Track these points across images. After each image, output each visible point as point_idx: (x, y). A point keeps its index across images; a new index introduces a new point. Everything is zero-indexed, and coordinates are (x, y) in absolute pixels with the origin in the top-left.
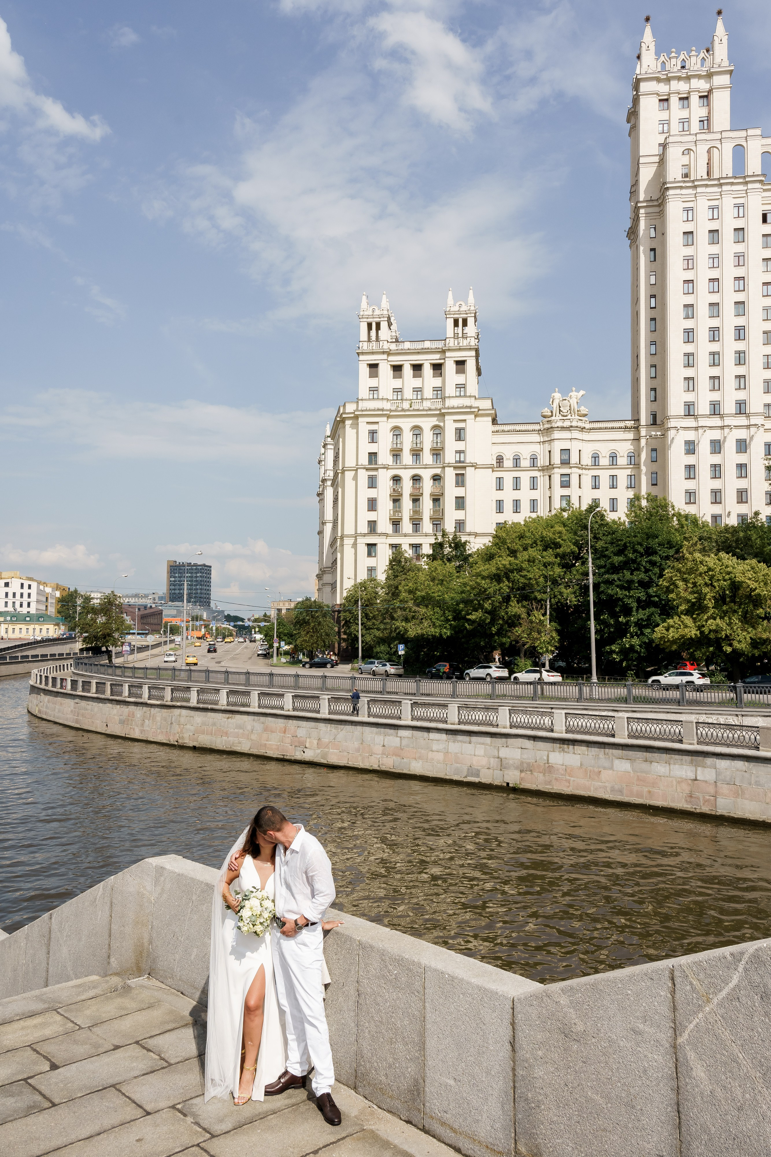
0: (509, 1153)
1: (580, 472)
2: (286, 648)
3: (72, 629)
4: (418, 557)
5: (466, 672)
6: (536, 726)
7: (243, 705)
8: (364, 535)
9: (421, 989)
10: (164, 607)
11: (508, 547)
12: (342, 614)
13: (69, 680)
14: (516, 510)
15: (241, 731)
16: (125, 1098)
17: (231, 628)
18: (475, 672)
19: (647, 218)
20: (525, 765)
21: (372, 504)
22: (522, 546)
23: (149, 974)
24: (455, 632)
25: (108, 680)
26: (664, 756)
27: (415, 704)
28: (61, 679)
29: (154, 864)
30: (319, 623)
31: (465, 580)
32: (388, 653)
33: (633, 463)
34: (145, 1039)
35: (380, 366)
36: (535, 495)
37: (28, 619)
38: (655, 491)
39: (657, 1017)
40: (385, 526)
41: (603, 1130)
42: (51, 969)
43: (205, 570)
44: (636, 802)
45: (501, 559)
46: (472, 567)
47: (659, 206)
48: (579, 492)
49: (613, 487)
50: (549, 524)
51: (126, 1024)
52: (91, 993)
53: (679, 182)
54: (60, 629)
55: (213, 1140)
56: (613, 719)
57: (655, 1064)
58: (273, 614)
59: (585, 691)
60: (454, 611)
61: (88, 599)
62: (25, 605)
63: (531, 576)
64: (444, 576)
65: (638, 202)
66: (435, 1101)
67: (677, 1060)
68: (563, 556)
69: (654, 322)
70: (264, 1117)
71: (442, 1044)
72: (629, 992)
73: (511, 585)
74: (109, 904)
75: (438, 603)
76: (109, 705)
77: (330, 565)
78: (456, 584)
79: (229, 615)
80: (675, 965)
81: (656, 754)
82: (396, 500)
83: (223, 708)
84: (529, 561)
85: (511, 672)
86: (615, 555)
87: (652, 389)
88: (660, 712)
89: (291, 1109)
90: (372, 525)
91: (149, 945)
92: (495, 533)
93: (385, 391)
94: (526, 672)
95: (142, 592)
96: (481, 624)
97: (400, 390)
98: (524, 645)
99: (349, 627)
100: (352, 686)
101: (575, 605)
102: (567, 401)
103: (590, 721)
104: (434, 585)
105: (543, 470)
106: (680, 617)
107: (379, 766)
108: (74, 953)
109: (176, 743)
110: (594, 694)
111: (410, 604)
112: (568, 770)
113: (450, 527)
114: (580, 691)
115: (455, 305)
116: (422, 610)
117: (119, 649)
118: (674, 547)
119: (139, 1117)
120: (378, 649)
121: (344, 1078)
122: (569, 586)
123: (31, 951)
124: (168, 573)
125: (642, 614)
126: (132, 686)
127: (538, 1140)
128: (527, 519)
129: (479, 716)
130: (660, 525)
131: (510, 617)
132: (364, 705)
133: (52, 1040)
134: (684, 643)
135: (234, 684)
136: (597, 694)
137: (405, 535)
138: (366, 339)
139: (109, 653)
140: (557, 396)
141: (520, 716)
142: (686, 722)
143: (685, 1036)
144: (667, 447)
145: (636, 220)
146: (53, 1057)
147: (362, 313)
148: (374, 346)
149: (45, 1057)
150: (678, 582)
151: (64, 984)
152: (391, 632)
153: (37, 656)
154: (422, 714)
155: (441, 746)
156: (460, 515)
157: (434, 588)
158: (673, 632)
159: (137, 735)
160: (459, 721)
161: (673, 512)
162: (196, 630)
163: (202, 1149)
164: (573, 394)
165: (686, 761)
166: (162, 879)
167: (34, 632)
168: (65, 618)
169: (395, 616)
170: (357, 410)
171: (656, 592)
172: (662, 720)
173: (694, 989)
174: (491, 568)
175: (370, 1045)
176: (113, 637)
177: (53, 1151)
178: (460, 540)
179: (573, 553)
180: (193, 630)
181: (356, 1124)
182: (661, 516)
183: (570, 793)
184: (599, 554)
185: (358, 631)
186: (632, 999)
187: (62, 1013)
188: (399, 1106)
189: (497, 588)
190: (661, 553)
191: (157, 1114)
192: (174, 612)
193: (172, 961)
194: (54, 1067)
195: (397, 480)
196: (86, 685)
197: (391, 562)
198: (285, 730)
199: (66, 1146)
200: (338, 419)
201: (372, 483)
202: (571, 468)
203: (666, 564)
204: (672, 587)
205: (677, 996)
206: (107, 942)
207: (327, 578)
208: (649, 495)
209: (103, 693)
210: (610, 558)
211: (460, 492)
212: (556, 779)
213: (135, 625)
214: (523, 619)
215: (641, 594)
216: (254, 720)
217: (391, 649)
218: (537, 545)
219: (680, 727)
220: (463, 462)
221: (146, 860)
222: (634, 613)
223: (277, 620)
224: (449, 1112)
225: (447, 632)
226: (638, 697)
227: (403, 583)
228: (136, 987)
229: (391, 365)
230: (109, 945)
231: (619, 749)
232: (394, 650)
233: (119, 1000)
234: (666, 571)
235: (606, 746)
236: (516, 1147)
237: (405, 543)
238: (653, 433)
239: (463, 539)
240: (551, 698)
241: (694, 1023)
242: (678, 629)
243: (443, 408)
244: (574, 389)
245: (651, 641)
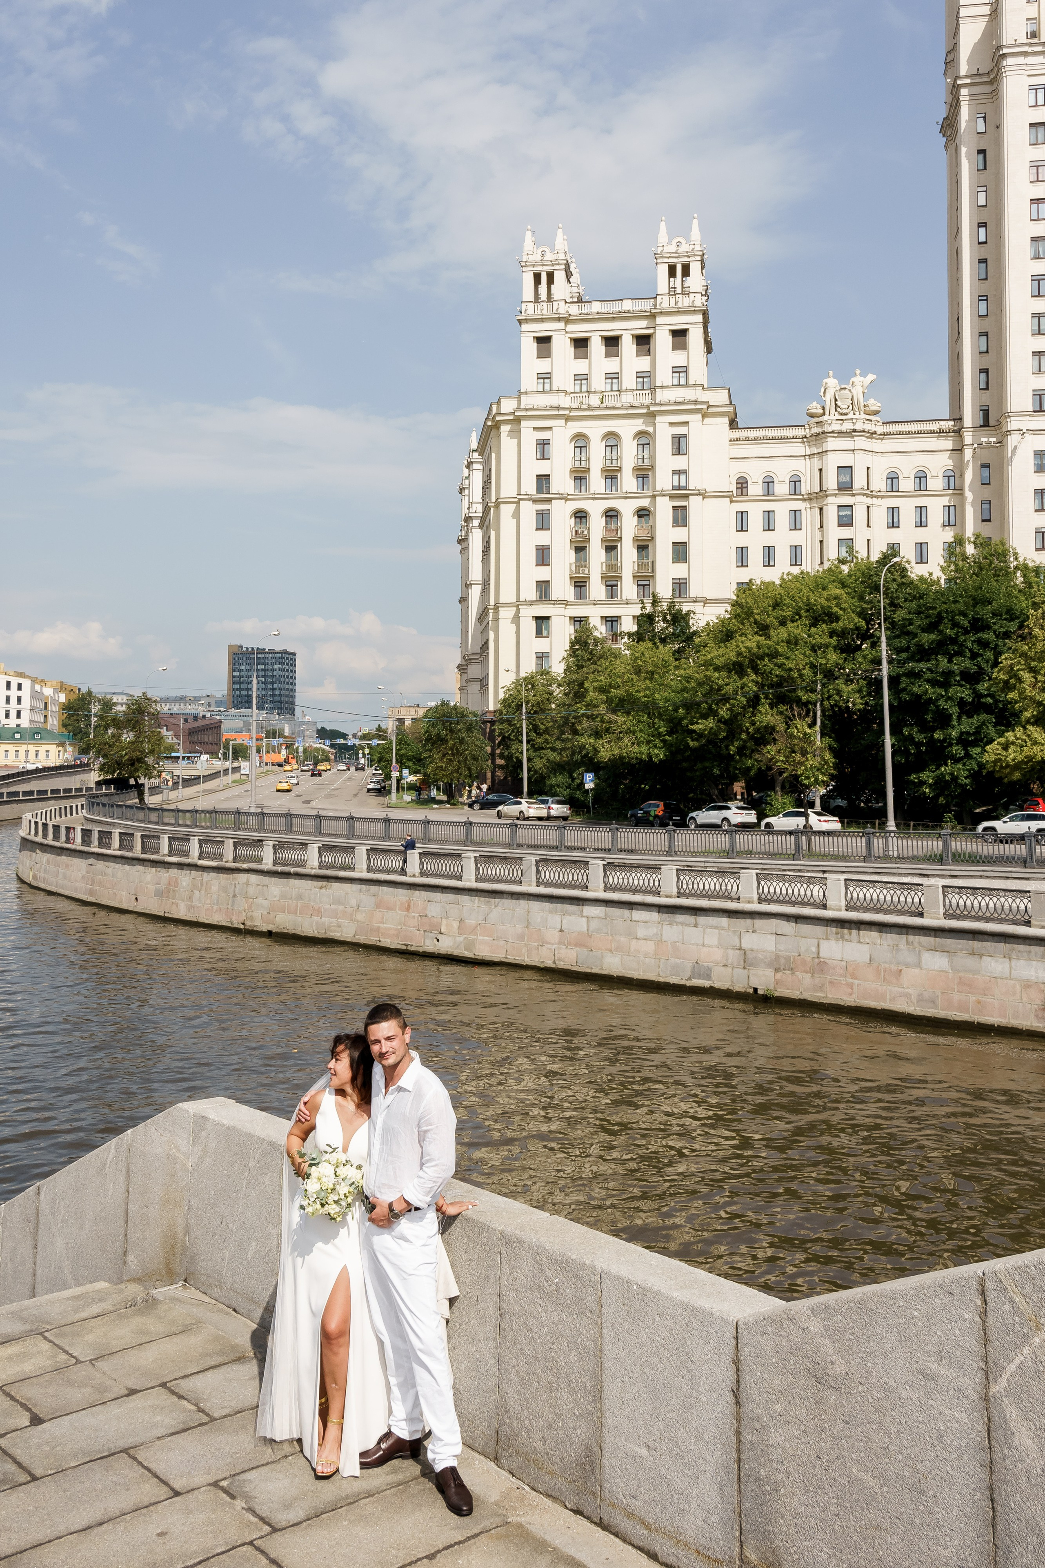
0: (731, 1562)
1: (869, 501)
2: (412, 779)
3: (84, 751)
4: (616, 636)
5: (691, 815)
6: (800, 899)
7: (344, 868)
8: (531, 603)
9: (596, 1307)
10: (223, 717)
11: (755, 620)
12: (497, 727)
13: (79, 829)
14: (769, 562)
15: (341, 908)
16: (143, 1470)
17: (327, 749)
18: (704, 816)
19: (973, 102)
20: (782, 961)
21: (543, 556)
22: (778, 618)
23: (185, 1281)
24: (671, 752)
25: (138, 829)
26: (1002, 946)
27: (609, 866)
28: (66, 827)
29: (192, 1112)
30: (462, 741)
31: (687, 671)
32: (569, 787)
33: (952, 487)
34: (176, 1379)
35: (554, 340)
36: (797, 538)
37: (17, 736)
38: (987, 531)
39: (958, 1353)
40: (562, 589)
41: (876, 1528)
42: (39, 1272)
43: (287, 659)
44: (958, 1019)
45: (744, 638)
46: (699, 651)
47: (991, 83)
48: (867, 533)
49: (921, 524)
50: (819, 584)
51: (148, 1357)
52: (95, 1309)
53: (1022, 45)
54: (65, 751)
55: (275, 1535)
56: (920, 888)
57: (956, 1425)
58: (390, 726)
59: (876, 845)
60: (670, 720)
61: (107, 705)
62: (13, 714)
63: (790, 665)
64: (656, 666)
65: (958, 77)
66: (618, 1480)
67: (989, 1420)
68: (842, 634)
69: (984, 265)
70: (354, 1502)
71: (628, 1392)
72: (916, 1313)
73: (760, 679)
74: (124, 1173)
75: (648, 708)
76: (140, 868)
77: (479, 651)
78: (674, 678)
79: (323, 729)
80: (986, 1271)
81: (989, 944)
82: (580, 549)
83: (313, 872)
84: (788, 642)
85: (761, 816)
86: (924, 630)
87: (981, 371)
88: (994, 877)
89: (396, 1489)
90: (543, 587)
91: (185, 1235)
92: (735, 598)
93: (563, 378)
94: (784, 816)
95: (190, 694)
96: (712, 739)
97: (585, 377)
98: (781, 773)
99: (508, 747)
100: (512, 838)
101: (859, 710)
102: (847, 391)
103: (885, 891)
104: (639, 681)
105: (810, 499)
106: (1025, 728)
107: (554, 962)
108: (73, 1248)
109: (242, 927)
110: (891, 849)
111: (602, 709)
112: (851, 970)
113: (664, 590)
114: (869, 844)
115: (670, 243)
116: (621, 720)
117: (155, 781)
118: (1018, 618)
119: (162, 1498)
120: (553, 781)
121: (479, 1443)
122: (852, 681)
123: (10, 1244)
124: (229, 664)
125: (968, 725)
126: (173, 838)
127: (776, 1542)
128: (785, 577)
129: (711, 883)
130: (995, 584)
131: (759, 729)
132: (530, 867)
133: (35, 1380)
134: (1033, 768)
135: (329, 835)
136: (895, 849)
137: (595, 603)
138: (532, 299)
139: (139, 788)
140: (832, 383)
141: (775, 884)
142: (1036, 893)
143: (1003, 1382)
144: (1005, 461)
145: (954, 105)
146: (36, 1405)
147: (525, 258)
148: (544, 309)
149: (23, 1406)
150: (1022, 673)
151: (55, 1295)
152: (573, 754)
153: (31, 793)
154: (621, 881)
155: (653, 930)
156: (680, 570)
157: (640, 684)
158: (1015, 752)
159: (182, 913)
160: (679, 892)
161: (1015, 563)
162: (274, 751)
163: (258, 1549)
164: (857, 380)
165: (1036, 953)
166: (204, 1134)
167: (27, 755)
168: (74, 735)
169: (579, 728)
170: (519, 409)
171: (988, 689)
172: (998, 890)
173: (1015, 1310)
174: (729, 653)
175: (518, 1392)
176: (146, 763)
177: (31, 1548)
178: (680, 610)
179: (858, 628)
180: (268, 752)
181: (496, 1514)
182: (997, 569)
183: (853, 1004)
184: (897, 630)
185: (522, 753)
186: (920, 1324)
187: (51, 1338)
188: (563, 1487)
189: (739, 684)
190: (996, 627)
191: (190, 1495)
192: (239, 724)
193: (219, 1260)
194: (36, 1420)
195: (580, 518)
196: (105, 836)
197: (572, 644)
198: (409, 906)
199: (50, 1541)
200: (489, 423)
201: (543, 522)
202: (854, 495)
203: (1005, 645)
204: (1012, 681)
205: (990, 1320)
206: (122, 1231)
207: (474, 671)
208: (977, 536)
209: (131, 848)
210: (915, 635)
211: (680, 534)
212: (831, 982)
213: (179, 744)
214: (778, 732)
215: (965, 693)
216: (360, 891)
217: (573, 780)
218: (800, 617)
219: (1026, 901)
220: (685, 488)
221: (180, 1105)
222: (954, 723)
223: (397, 735)
224: (639, 1498)
225: (659, 754)
226: (959, 855)
227: (591, 676)
228: (165, 1299)
229: (571, 339)
230: (126, 1235)
231: (930, 936)
232: (578, 781)
233: (138, 1321)
234: (1003, 657)
235: (910, 930)
236: (741, 1553)
237: (595, 616)
238: (984, 440)
239: (685, 608)
240: (823, 856)
241: (1017, 1362)
242: (1022, 746)
243: (652, 404)
244: (858, 372)
245: (981, 766)
